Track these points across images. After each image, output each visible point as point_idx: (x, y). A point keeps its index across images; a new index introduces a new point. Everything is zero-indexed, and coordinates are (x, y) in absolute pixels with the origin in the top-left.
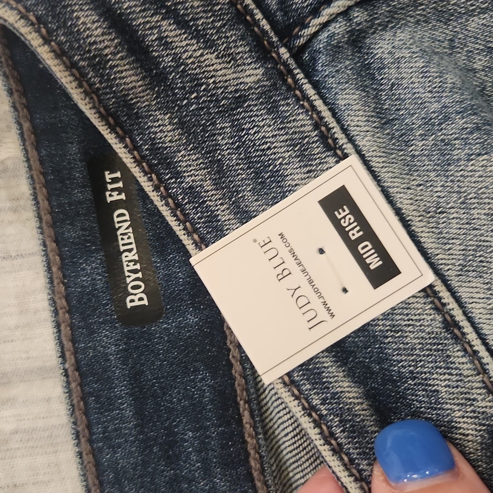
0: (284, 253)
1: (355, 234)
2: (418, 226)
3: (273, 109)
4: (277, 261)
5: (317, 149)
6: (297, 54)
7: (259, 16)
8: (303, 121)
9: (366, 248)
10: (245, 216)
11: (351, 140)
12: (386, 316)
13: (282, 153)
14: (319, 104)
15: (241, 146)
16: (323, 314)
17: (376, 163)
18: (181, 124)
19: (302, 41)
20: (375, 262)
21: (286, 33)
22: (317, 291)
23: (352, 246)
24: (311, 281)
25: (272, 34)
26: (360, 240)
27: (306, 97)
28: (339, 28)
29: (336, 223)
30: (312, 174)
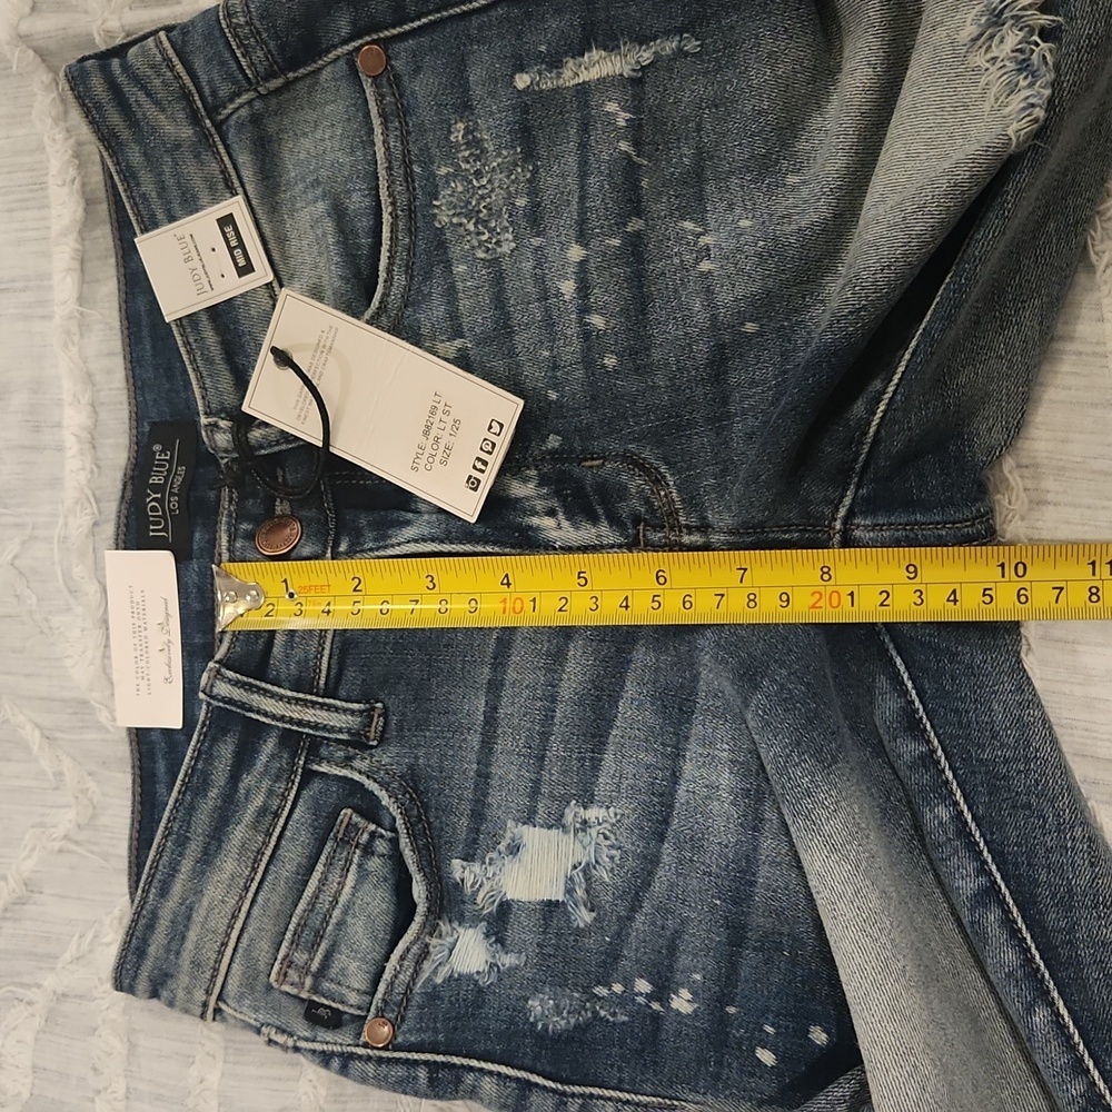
0: (191, 246)
1: (233, 244)
2: (272, 245)
3: (197, 156)
4: (186, 250)
5: (221, 186)
6: (218, 126)
7: (197, 98)
8: (215, 167)
9: (238, 252)
10: (172, 218)
11: (243, 185)
12: (242, 295)
13: (198, 184)
14: (226, 159)
15: (177, 175)
16: (207, 287)
17: (254, 202)
18: (145, 154)
19: (221, 117)
20: (242, 262)
21: (212, 111)
22: (206, 273)
23: (231, 249)
24: (203, 266)
25: (202, 110)
26: (235, 247)
27: (219, 153)
28: (244, 112)
29: (224, 234)
30: (215, 201)
